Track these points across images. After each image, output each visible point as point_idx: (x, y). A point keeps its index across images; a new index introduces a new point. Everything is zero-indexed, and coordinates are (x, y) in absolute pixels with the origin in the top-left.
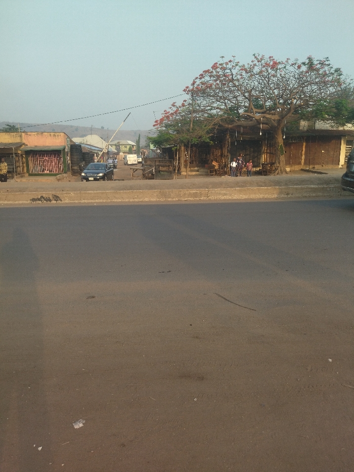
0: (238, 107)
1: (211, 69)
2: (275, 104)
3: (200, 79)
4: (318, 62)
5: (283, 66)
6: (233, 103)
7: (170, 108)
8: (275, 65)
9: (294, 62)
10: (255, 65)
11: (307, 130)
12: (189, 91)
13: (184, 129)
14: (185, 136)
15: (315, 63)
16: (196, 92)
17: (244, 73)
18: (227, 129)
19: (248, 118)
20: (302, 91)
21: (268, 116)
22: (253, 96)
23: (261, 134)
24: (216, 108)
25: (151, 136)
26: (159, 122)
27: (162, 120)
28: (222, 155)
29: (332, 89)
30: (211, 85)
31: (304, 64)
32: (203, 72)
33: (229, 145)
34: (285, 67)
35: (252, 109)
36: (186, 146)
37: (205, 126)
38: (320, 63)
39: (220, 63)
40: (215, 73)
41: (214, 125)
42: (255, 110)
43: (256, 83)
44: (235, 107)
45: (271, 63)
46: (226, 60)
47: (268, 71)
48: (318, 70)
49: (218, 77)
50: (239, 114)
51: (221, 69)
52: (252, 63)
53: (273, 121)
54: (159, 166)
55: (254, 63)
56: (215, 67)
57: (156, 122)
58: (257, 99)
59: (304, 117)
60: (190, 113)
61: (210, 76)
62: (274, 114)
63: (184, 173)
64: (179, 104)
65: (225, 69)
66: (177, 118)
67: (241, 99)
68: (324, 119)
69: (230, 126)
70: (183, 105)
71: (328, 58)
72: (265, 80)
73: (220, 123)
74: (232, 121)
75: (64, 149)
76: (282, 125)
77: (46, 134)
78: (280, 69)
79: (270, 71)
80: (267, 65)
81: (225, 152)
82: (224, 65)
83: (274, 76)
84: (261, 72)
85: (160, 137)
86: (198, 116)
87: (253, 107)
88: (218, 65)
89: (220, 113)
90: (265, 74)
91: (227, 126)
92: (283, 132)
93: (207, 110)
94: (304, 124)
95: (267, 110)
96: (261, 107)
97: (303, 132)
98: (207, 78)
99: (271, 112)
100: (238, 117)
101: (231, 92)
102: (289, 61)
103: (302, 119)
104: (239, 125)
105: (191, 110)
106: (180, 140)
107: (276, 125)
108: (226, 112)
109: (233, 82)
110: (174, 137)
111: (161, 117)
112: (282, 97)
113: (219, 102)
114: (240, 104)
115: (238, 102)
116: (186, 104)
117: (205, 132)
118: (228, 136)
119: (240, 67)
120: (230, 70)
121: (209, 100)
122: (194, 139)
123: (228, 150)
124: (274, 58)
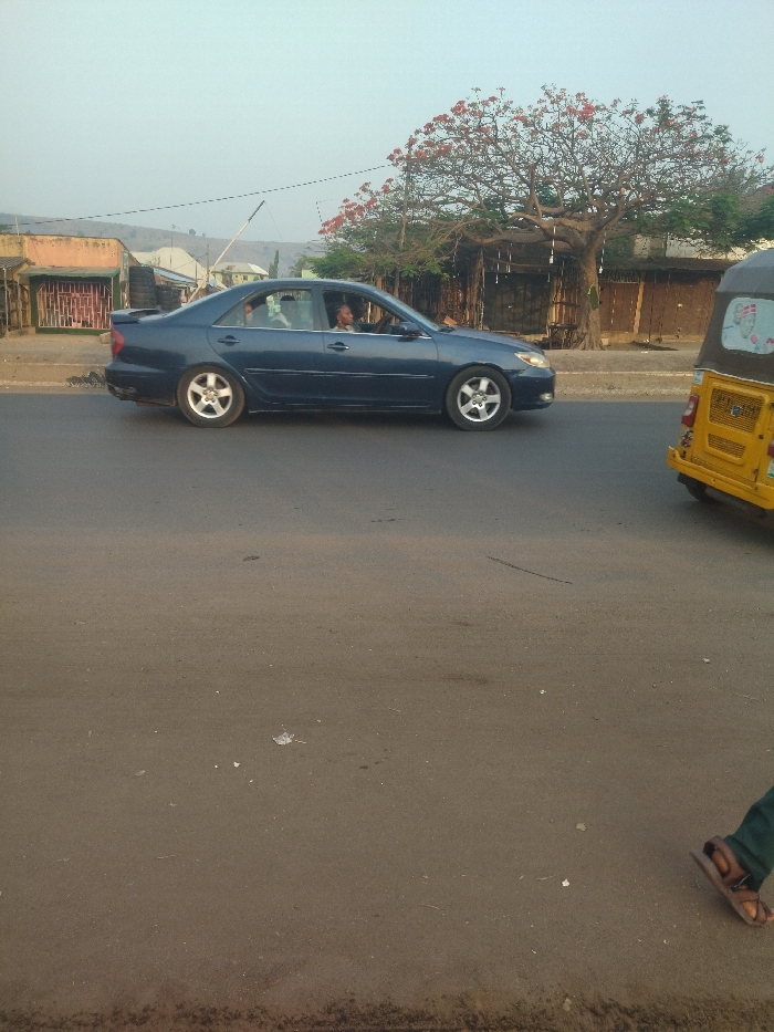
0: (502, 199)
1: (451, 115)
2: (583, 197)
3: (426, 133)
4: (681, 110)
5: (606, 114)
6: (494, 190)
7: (357, 194)
9: (630, 108)
11: (650, 260)
12: (401, 159)
13: (388, 242)
14: (389, 258)
15: (675, 111)
16: (415, 162)
17: (520, 124)
18: (479, 247)
19: (527, 225)
20: (643, 173)
21: (569, 223)
22: (540, 176)
23: (551, 261)
24: (457, 200)
25: (311, 255)
26: (333, 224)
27: (339, 220)
28: (464, 304)
29: (706, 172)
30: (448, 148)
31: (650, 112)
32: (435, 119)
33: (481, 283)
34: (609, 118)
35: (534, 206)
36: (389, 281)
37: (433, 239)
38: (683, 114)
39: (471, 101)
40: (458, 122)
41: (453, 236)
42: (540, 209)
43: (546, 149)
44: (498, 200)
45: (581, 108)
46: (484, 96)
47: (572, 124)
48: (678, 128)
49: (467, 130)
50: (503, 212)
51: (474, 113)
52: (536, 106)
53: (578, 235)
55: (543, 105)
56: (459, 109)
57: (325, 224)
58: (547, 182)
59: (644, 228)
60: (401, 209)
61: (449, 129)
62: (581, 219)
64: (376, 187)
65: (482, 115)
66: (371, 217)
67: (510, 182)
68: (683, 234)
69: (486, 241)
70: (386, 190)
71: (701, 102)
72: (565, 142)
73: (466, 233)
74: (491, 231)
75: (117, 277)
76: (597, 245)
77: (78, 240)
78: (598, 121)
79: (577, 124)
80: (571, 111)
81: (473, 298)
82: (481, 108)
83: (585, 136)
84: (556, 125)
85: (331, 258)
86: (417, 215)
87: (537, 202)
88: (466, 105)
89: (464, 212)
90: (566, 130)
91: (479, 240)
92: (598, 263)
93: (438, 203)
94: (642, 245)
95: (567, 209)
96: (554, 202)
97: (643, 261)
98: (440, 133)
99: (575, 214)
100: (503, 222)
101: (491, 166)
102: (619, 104)
103: (639, 232)
104: (504, 241)
105: (402, 202)
106: (376, 265)
107: (585, 243)
108: (477, 209)
109: (495, 144)
110: (364, 259)
111: (336, 215)
112: (599, 183)
113: (465, 186)
114: (507, 193)
115: (504, 189)
116: (392, 187)
117: (431, 252)
118: (481, 262)
119: (513, 112)
120: (493, 117)
121: (442, 182)
122: (407, 267)
123: (479, 294)
124: (586, 97)
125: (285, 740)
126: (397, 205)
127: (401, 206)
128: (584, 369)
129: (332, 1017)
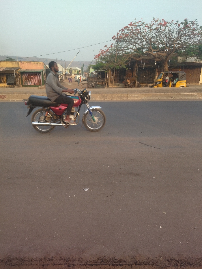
0: (142, 48)
1: (128, 26)
2: (164, 47)
3: (122, 31)
4: (191, 22)
5: (170, 24)
6: (140, 46)
7: (104, 48)
8: (165, 24)
9: (176, 22)
11: (182, 63)
12: (115, 38)
13: (112, 60)
14: (112, 65)
15: (189, 23)
16: (119, 39)
17: (147, 29)
18: (136, 61)
19: (149, 55)
20: (180, 40)
21: (160, 54)
22: (152, 41)
23: (156, 64)
24: (130, 49)
25: (92, 64)
27: (99, 55)
28: (132, 76)
29: (198, 39)
30: (128, 35)
31: (182, 23)
32: (124, 27)
33: (137, 70)
34: (171, 25)
35: (151, 49)
36: (112, 71)
37: (124, 59)
38: (191, 23)
39: (134, 22)
40: (130, 28)
41: (129, 58)
42: (152, 50)
43: (154, 34)
45: (163, 23)
46: (137, 21)
47: (161, 28)
48: (190, 27)
49: (133, 30)
50: (143, 51)
51: (134, 26)
52: (151, 23)
53: (163, 57)
55: (153, 23)
56: (131, 24)
57: (96, 56)
58: (154, 44)
59: (180, 55)
61: (128, 30)
62: (163, 53)
63: (110, 86)
64: (109, 46)
65: (136, 26)
66: (108, 54)
67: (144, 43)
68: (191, 56)
69: (139, 59)
70: (111, 46)
71: (196, 20)
72: (159, 32)
73: (133, 57)
74: (139, 56)
75: (43, 72)
76: (168, 59)
77: (32, 62)
78: (168, 26)
79: (162, 27)
80: (161, 24)
81: (135, 74)
82: (136, 24)
83: (164, 30)
84: (157, 28)
85: (97, 65)
86: (119, 53)
89: (132, 52)
90: (159, 29)
91: (136, 59)
92: (168, 64)
93: (125, 50)
94: (180, 59)
95: (160, 50)
96: (156, 48)
97: (180, 63)
98: (126, 31)
99: (162, 51)
100: (142, 54)
101: (139, 39)
102: (173, 22)
103: (179, 56)
104: (143, 59)
105: (115, 50)
106: (109, 67)
107: (165, 59)
108: (136, 51)
109: (140, 33)
110: (106, 65)
111: (99, 53)
112: (168, 43)
113: (132, 45)
114: (144, 46)
115: (143, 45)
116: (113, 46)
117: (123, 63)
118: (136, 65)
119: (145, 25)
120: (140, 26)
121: (126, 44)
122: (117, 67)
123: (136, 73)
124: (164, 20)
125: (86, 190)
126: (114, 51)
127: (115, 51)
128: (164, 92)
129: (100, 261)
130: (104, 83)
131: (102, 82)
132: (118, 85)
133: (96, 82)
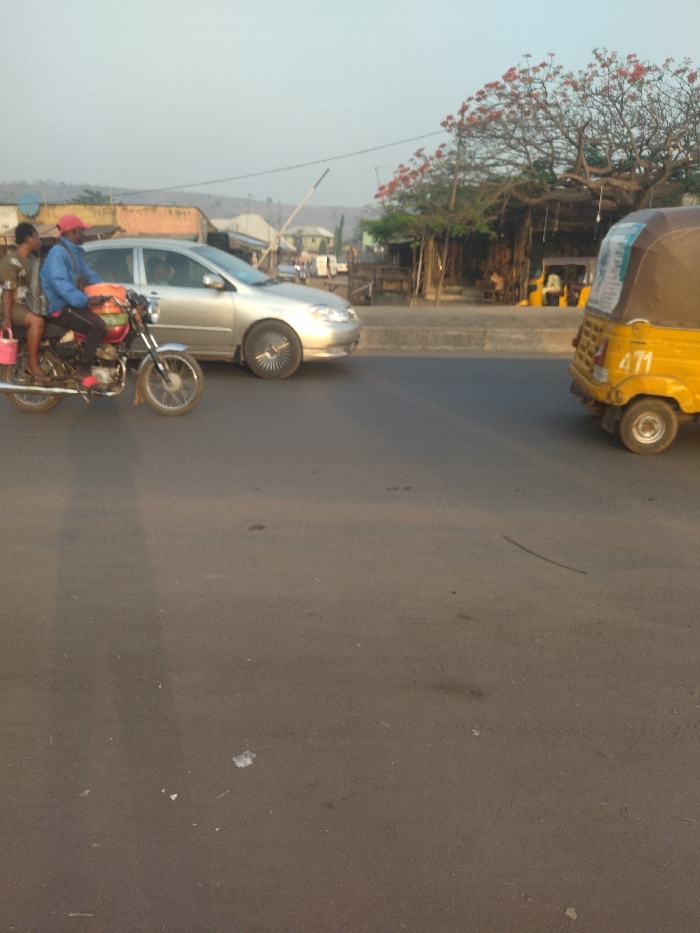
0: (551, 161)
1: (502, 82)
2: (631, 158)
3: (478, 100)
5: (657, 75)
6: (543, 152)
7: (412, 160)
8: (638, 75)
9: (682, 67)
10: (595, 74)
12: (453, 125)
13: (438, 204)
14: (440, 219)
16: (466, 127)
17: (570, 91)
18: (527, 207)
19: (575, 185)
20: (693, 133)
22: (587, 138)
23: (598, 219)
24: (507, 163)
25: (368, 218)
26: (387, 188)
27: (393, 185)
28: (511, 262)
30: (499, 114)
32: (486, 86)
33: (528, 242)
34: (660, 78)
35: (583, 167)
36: (439, 241)
37: (482, 200)
39: (522, 68)
40: (509, 89)
41: (502, 197)
42: (588, 169)
43: (594, 112)
44: (547, 162)
45: (632, 70)
46: (535, 62)
47: (621, 86)
49: (515, 98)
50: (553, 174)
51: (524, 80)
52: (586, 70)
53: (625, 194)
54: (382, 280)
55: (594, 69)
56: (509, 76)
57: (381, 188)
58: (594, 145)
59: (692, 187)
60: (453, 173)
61: (500, 95)
62: (629, 179)
63: (430, 297)
64: (430, 152)
65: (531, 81)
66: (425, 181)
67: (560, 145)
69: (534, 201)
70: (439, 154)
72: (614, 105)
73: (515, 194)
74: (539, 191)
76: (643, 203)
77: (163, 209)
78: (648, 82)
79: (626, 86)
80: (622, 73)
81: (520, 255)
82: (531, 74)
83: (633, 98)
84: (607, 89)
85: (386, 220)
86: (468, 177)
87: (585, 163)
88: (517, 72)
89: (513, 174)
90: (615, 93)
91: (527, 200)
93: (490, 166)
94: (689, 203)
95: (614, 169)
96: (602, 163)
98: (492, 100)
99: (622, 175)
100: (552, 183)
101: (539, 128)
102: (670, 64)
103: (686, 190)
104: (552, 200)
105: (453, 166)
106: (428, 227)
107: (631, 202)
108: (527, 169)
109: (544, 109)
110: (415, 220)
111: (391, 180)
112: (647, 144)
113: (514, 149)
114: (556, 155)
115: (553, 151)
116: (445, 152)
117: (480, 212)
118: (528, 222)
119: (562, 77)
120: (543, 83)
121: (492, 145)
122: (456, 227)
123: (526, 252)
124: (638, 58)
126: (450, 169)
127: (453, 169)
130: (406, 286)
131: (402, 281)
132: (460, 293)
133: (378, 283)
